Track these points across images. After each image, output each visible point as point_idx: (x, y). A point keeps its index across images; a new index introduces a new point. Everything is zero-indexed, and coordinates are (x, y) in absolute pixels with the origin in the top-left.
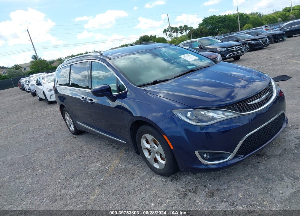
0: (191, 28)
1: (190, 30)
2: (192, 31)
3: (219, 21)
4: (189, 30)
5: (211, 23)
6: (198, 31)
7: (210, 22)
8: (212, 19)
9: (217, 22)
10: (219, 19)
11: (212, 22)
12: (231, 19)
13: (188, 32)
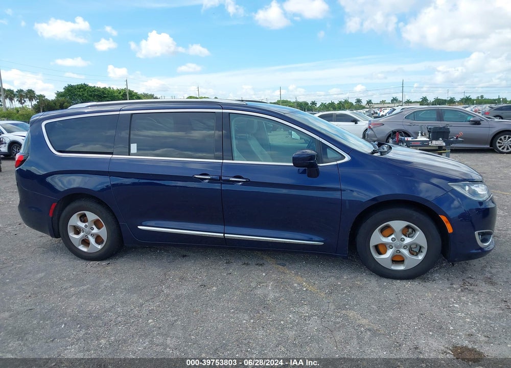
0: (41, 96)
1: (38, 101)
2: (43, 102)
3: (95, 95)
4: (37, 99)
5: (80, 96)
6: (55, 104)
7: (79, 93)
8: (82, 90)
9: (91, 96)
10: (93, 91)
11: (81, 94)
12: (115, 96)
13: (34, 102)
